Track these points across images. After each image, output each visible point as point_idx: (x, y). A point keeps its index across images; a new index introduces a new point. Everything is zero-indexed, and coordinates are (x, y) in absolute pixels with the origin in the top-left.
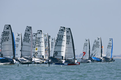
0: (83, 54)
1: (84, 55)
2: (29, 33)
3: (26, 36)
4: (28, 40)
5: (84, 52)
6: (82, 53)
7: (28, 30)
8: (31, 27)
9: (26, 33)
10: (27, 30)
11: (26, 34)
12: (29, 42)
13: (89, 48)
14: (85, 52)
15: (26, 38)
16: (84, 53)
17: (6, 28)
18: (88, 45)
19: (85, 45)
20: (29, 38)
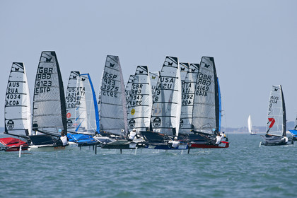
0: (270, 124)
1: (271, 126)
2: (114, 72)
3: (108, 81)
4: (113, 90)
5: (270, 120)
6: (268, 121)
7: (112, 66)
8: (116, 58)
9: (106, 74)
10: (109, 65)
11: (108, 76)
12: (118, 95)
13: (282, 108)
14: (274, 118)
15: (107, 85)
16: (272, 121)
17: (45, 60)
18: (280, 101)
19: (274, 100)
20: (116, 85)
